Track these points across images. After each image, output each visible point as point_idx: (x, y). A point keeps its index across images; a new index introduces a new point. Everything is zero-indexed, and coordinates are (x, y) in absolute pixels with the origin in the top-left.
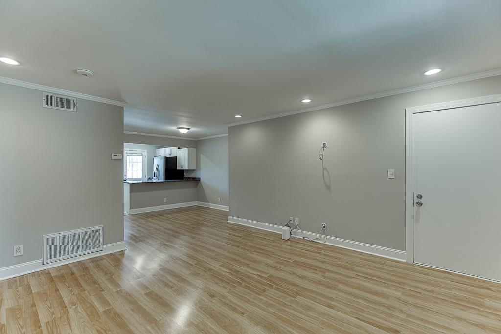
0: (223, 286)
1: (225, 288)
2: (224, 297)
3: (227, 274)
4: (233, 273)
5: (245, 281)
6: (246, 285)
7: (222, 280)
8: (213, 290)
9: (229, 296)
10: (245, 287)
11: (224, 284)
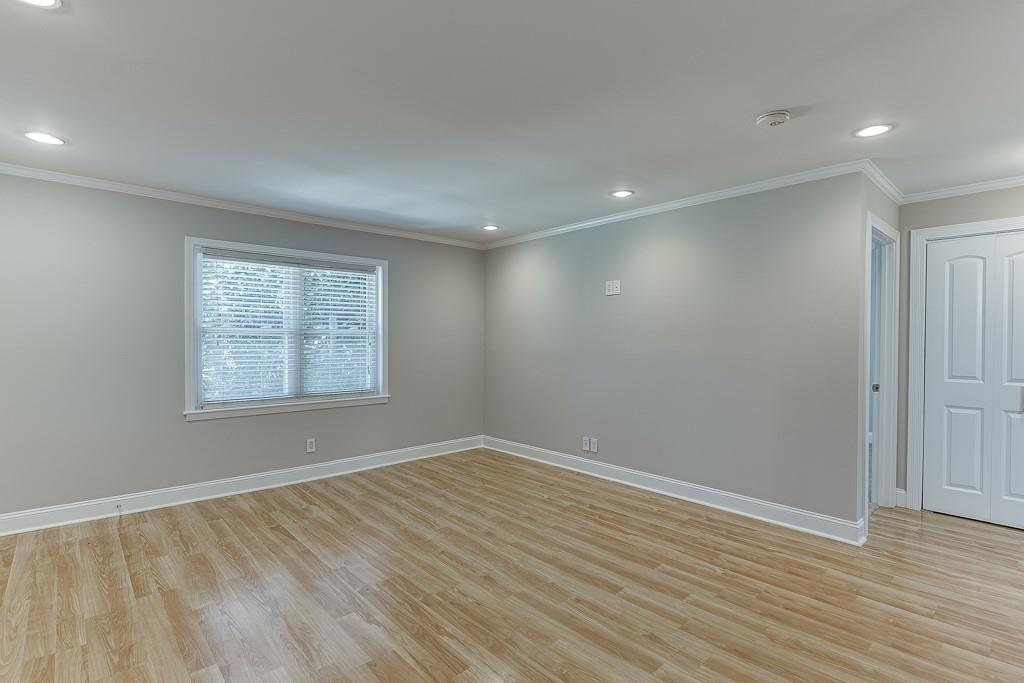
0: (465, 595)
1: (460, 592)
2: (467, 576)
3: (450, 628)
4: (433, 632)
5: (413, 605)
6: (415, 595)
7: (466, 611)
8: (488, 590)
9: (456, 576)
10: (416, 592)
11: (463, 600)
